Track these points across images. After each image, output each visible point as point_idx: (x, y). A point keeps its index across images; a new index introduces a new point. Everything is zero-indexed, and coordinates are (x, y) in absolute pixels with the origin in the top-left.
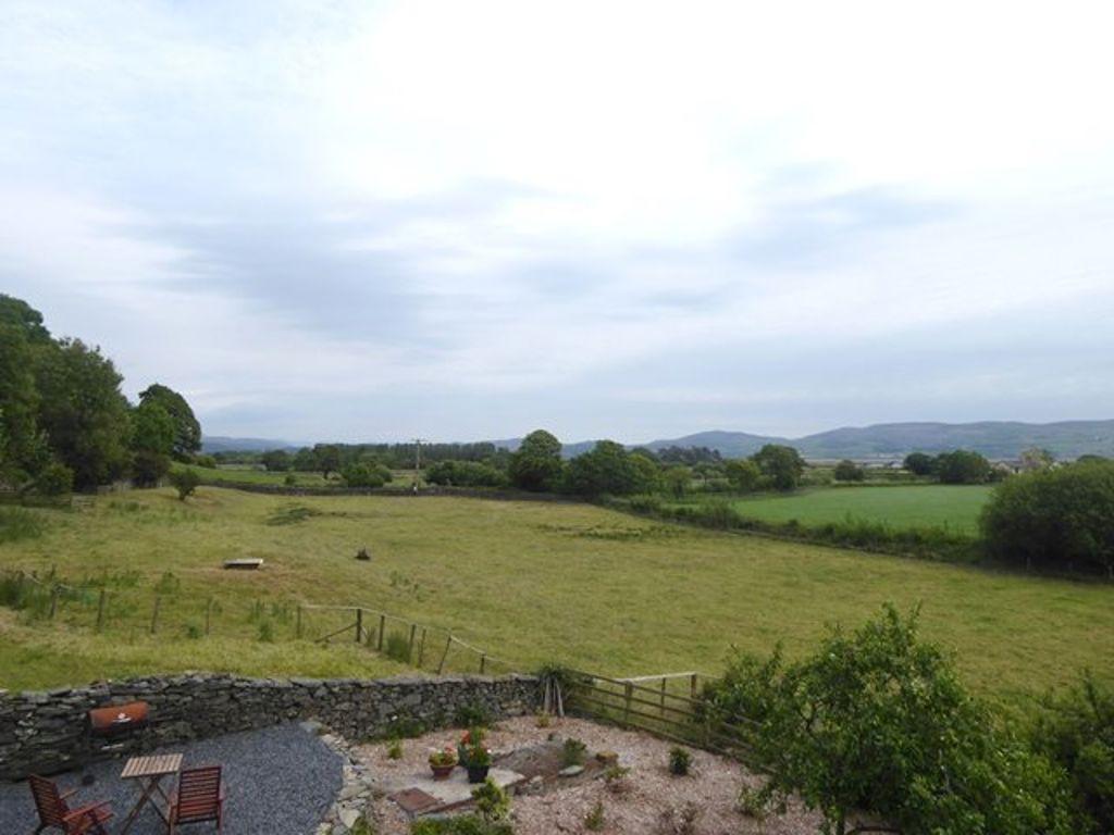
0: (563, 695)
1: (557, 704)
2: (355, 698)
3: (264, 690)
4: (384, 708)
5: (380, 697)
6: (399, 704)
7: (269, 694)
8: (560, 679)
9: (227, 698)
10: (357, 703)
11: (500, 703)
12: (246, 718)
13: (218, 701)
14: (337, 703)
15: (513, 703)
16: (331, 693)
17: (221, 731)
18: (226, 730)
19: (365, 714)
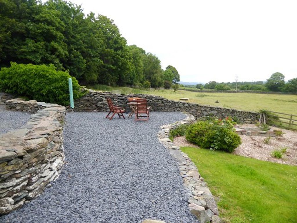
0: (266, 119)
1: (264, 121)
2: (196, 108)
3: (171, 102)
4: (205, 113)
5: (204, 110)
6: (210, 113)
7: (172, 103)
8: (265, 114)
9: (161, 102)
10: (197, 110)
11: (243, 118)
12: (166, 108)
13: (159, 103)
14: (191, 109)
15: (248, 119)
16: (189, 106)
17: (160, 110)
18: (161, 110)
19: (199, 114)
